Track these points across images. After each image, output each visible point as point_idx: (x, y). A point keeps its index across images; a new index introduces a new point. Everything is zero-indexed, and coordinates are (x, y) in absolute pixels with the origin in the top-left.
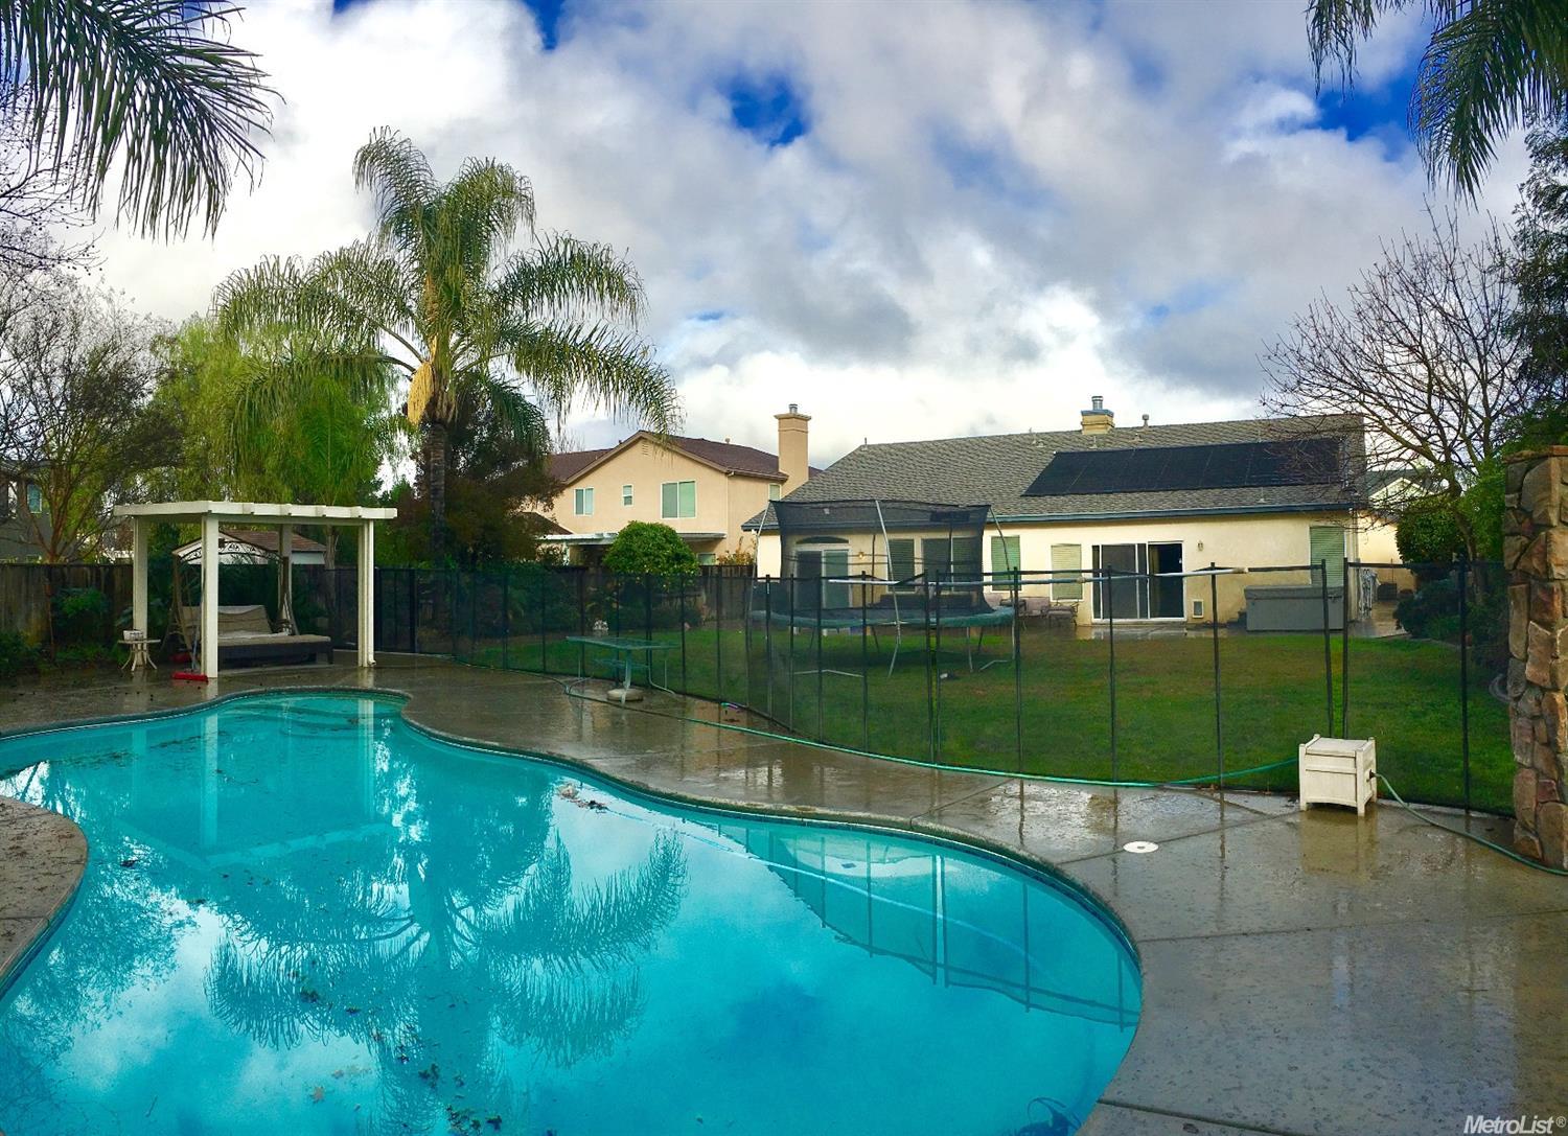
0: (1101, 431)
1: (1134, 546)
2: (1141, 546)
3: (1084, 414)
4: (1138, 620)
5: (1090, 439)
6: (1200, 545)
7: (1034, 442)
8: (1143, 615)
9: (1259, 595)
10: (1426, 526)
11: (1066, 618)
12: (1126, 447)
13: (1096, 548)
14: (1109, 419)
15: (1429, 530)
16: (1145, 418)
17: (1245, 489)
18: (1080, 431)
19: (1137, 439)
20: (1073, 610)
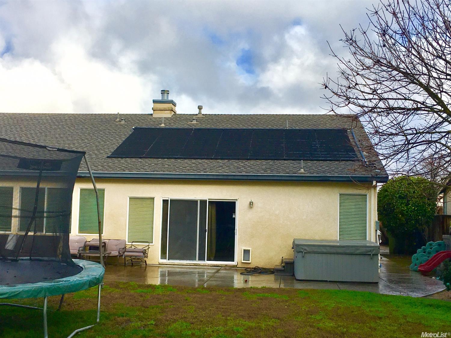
0: (168, 115)
1: (196, 202)
2: (203, 202)
3: (155, 102)
4: (197, 262)
5: (159, 120)
6: (251, 204)
7: (118, 120)
8: (202, 258)
9: (308, 249)
10: (403, 198)
11: (138, 258)
12: (186, 126)
13: (165, 202)
14: (173, 106)
15: (405, 201)
16: (200, 108)
17: (286, 162)
18: (152, 114)
19: (194, 122)
20: (144, 252)
